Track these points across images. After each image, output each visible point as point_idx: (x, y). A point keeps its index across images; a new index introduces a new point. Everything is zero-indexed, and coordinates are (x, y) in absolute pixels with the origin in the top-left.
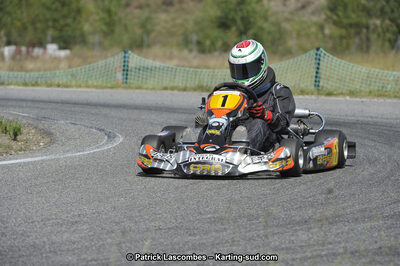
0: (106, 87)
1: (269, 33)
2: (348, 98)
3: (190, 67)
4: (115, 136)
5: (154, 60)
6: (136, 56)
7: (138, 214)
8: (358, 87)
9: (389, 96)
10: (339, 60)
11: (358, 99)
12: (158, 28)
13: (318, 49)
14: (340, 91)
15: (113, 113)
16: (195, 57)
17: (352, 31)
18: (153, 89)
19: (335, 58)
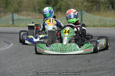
0: (6, 26)
1: (64, 6)
2: (93, 28)
3: (36, 18)
4: (10, 44)
5: (23, 16)
6: (16, 15)
7: (19, 71)
8: (96, 24)
9: (107, 27)
10: (89, 14)
11: (96, 28)
12: (24, 5)
13: (81, 11)
14: (90, 25)
15: (9, 36)
16: (37, 15)
17: (94, 4)
18: (23, 27)
19: (88, 14)
